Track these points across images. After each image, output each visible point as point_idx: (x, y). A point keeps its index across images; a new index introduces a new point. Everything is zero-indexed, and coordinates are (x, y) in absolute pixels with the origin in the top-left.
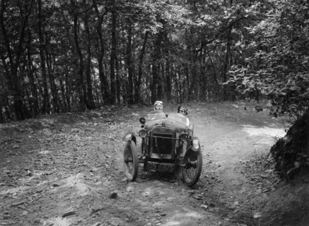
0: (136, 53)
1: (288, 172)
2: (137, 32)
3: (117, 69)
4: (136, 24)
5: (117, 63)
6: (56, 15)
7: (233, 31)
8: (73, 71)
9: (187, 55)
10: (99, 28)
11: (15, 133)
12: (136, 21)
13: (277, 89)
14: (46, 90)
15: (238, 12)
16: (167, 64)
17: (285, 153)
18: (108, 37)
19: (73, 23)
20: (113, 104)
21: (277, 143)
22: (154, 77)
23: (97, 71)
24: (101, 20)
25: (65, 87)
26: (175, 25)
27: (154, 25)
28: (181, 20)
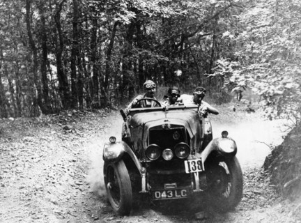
0: (102, 48)
1: (285, 186)
2: (104, 24)
3: (80, 67)
4: (103, 14)
5: (79, 59)
7: (221, 21)
8: (25, 69)
9: (164, 51)
10: (57, 16)
12: (102, 10)
16: (140, 61)
17: (281, 162)
18: (68, 29)
19: (24, 10)
21: (273, 152)
22: (124, 77)
23: (54, 69)
25: (15, 87)
26: (151, 15)
27: (126, 14)
28: (158, 9)
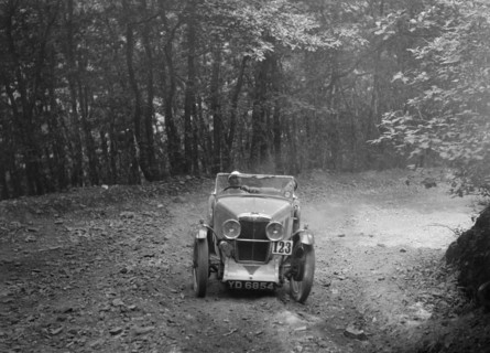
1: (480, 288)
2: (228, 58)
3: (195, 117)
4: (227, 44)
5: (194, 106)
6: (97, 25)
10: (168, 47)
11: (28, 216)
12: (228, 40)
13: (468, 150)
14: (79, 147)
15: (399, 24)
16: (277, 109)
17: (476, 255)
19: (124, 39)
20: (189, 174)
21: (459, 240)
23: (161, 119)
24: (171, 36)
25: (108, 142)
26: (293, 47)
27: (260, 46)
28: (303, 38)
